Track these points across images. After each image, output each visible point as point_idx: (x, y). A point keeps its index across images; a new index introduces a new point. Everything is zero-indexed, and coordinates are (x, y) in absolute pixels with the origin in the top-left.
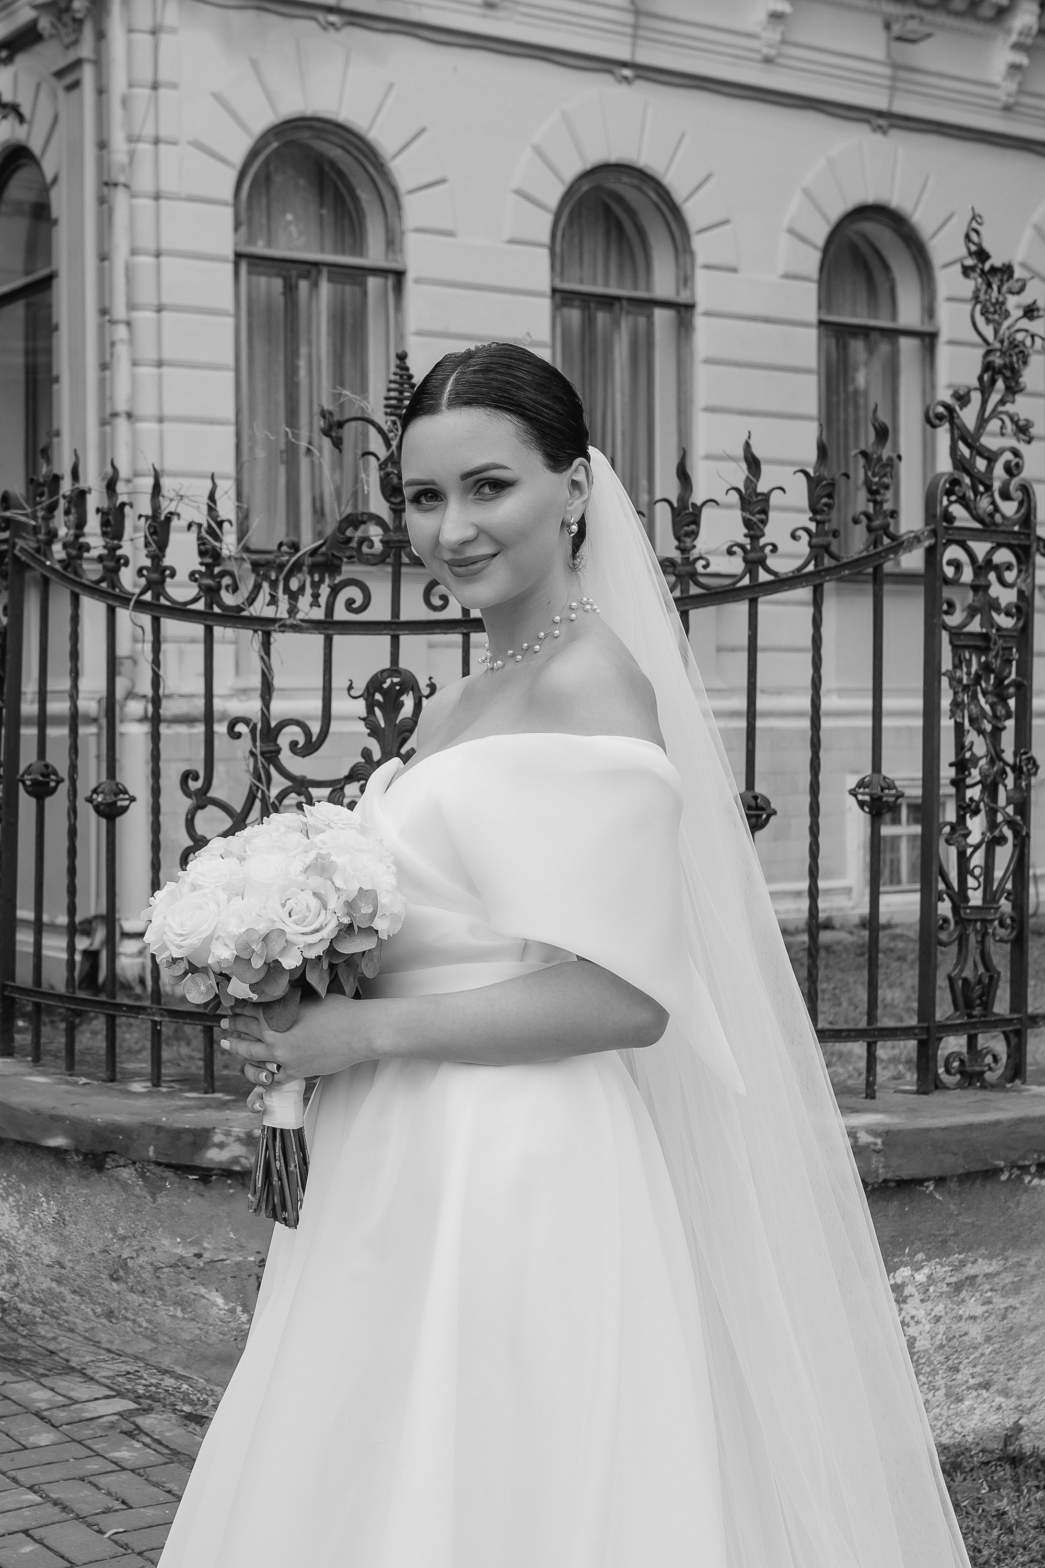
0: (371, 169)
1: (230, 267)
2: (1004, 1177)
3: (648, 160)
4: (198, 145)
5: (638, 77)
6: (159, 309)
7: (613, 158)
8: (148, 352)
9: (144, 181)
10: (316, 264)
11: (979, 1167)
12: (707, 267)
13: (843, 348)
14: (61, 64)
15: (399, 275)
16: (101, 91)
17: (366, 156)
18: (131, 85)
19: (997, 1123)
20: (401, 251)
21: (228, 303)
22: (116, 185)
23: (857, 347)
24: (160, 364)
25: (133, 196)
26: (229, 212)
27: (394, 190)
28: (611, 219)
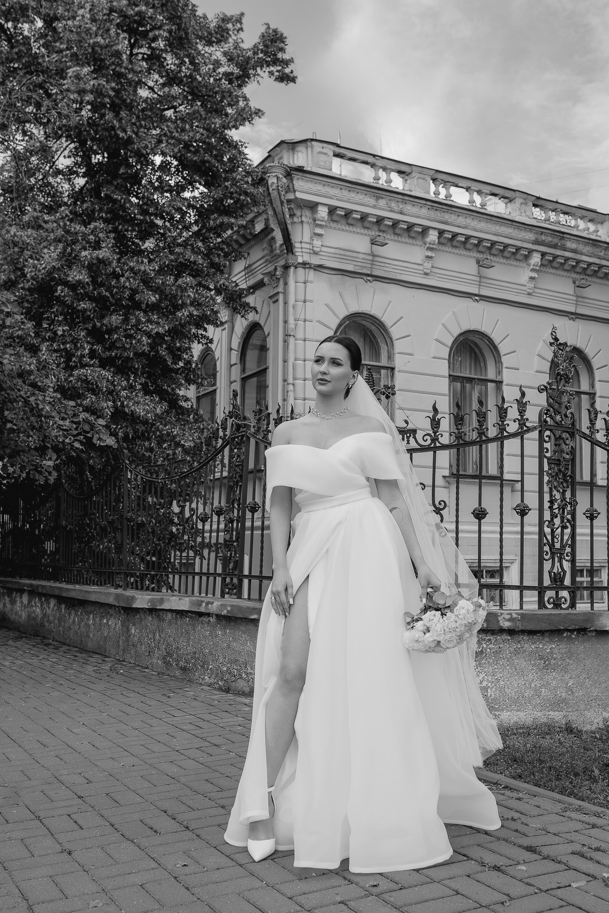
0: (382, 331)
3: (485, 329)
5: (481, 300)
6: (304, 380)
7: (472, 328)
8: (300, 395)
9: (300, 335)
12: (507, 368)
14: (272, 294)
15: (393, 369)
16: (285, 303)
17: (381, 327)
18: (296, 301)
20: (394, 360)
22: (290, 336)
24: (305, 399)
25: (296, 339)
27: (391, 339)
28: (472, 351)
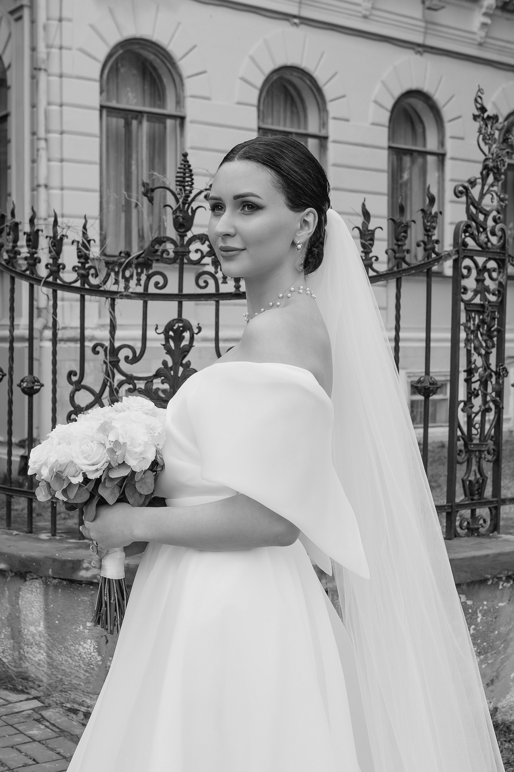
0: (169, 65)
1: (97, 113)
2: (489, 583)
3: (306, 64)
4: (82, 50)
5: (302, 23)
6: (62, 133)
7: (289, 63)
8: (56, 154)
9: (54, 68)
10: (141, 112)
11: (478, 578)
12: (334, 118)
13: (400, 160)
14: (13, 7)
15: (182, 119)
16: (33, 22)
17: (166, 58)
18: (48, 19)
19: (487, 556)
20: (184, 107)
21: (96, 130)
22: (40, 69)
23: (407, 160)
24: (62, 161)
25: (49, 75)
26: (97, 86)
27: (180, 76)
28: (287, 94)
